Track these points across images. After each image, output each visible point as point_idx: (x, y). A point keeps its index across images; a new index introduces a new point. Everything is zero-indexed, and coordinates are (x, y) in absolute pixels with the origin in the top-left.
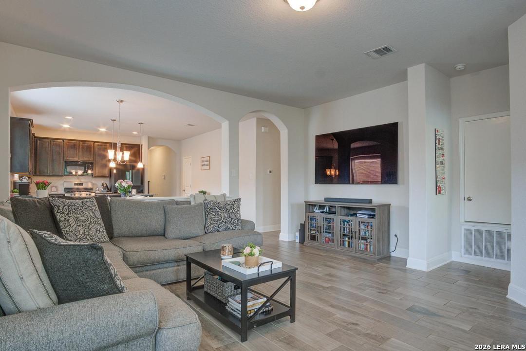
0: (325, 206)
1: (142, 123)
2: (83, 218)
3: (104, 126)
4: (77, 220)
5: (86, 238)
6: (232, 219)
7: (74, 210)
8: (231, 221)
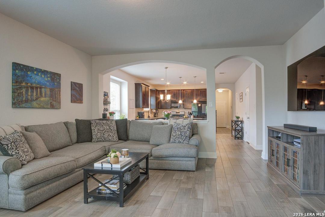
0: (280, 132)
1: (195, 77)
2: (102, 129)
3: (186, 81)
4: (98, 129)
5: (101, 138)
6: (182, 136)
7: (98, 125)
8: (182, 137)
